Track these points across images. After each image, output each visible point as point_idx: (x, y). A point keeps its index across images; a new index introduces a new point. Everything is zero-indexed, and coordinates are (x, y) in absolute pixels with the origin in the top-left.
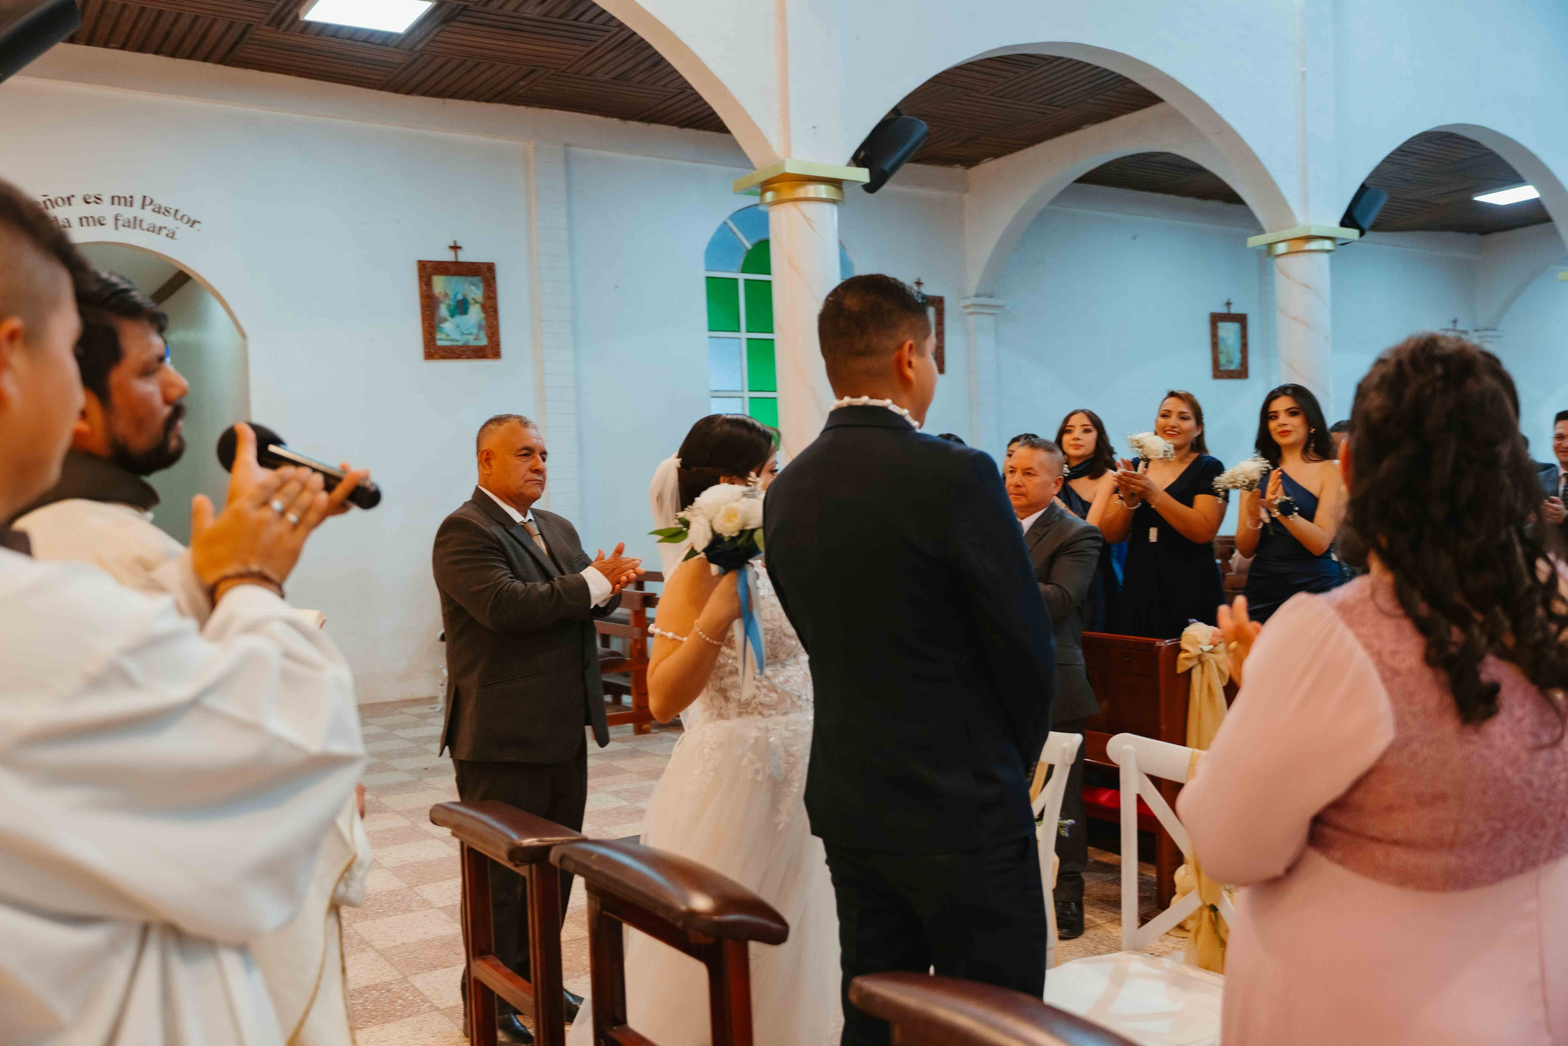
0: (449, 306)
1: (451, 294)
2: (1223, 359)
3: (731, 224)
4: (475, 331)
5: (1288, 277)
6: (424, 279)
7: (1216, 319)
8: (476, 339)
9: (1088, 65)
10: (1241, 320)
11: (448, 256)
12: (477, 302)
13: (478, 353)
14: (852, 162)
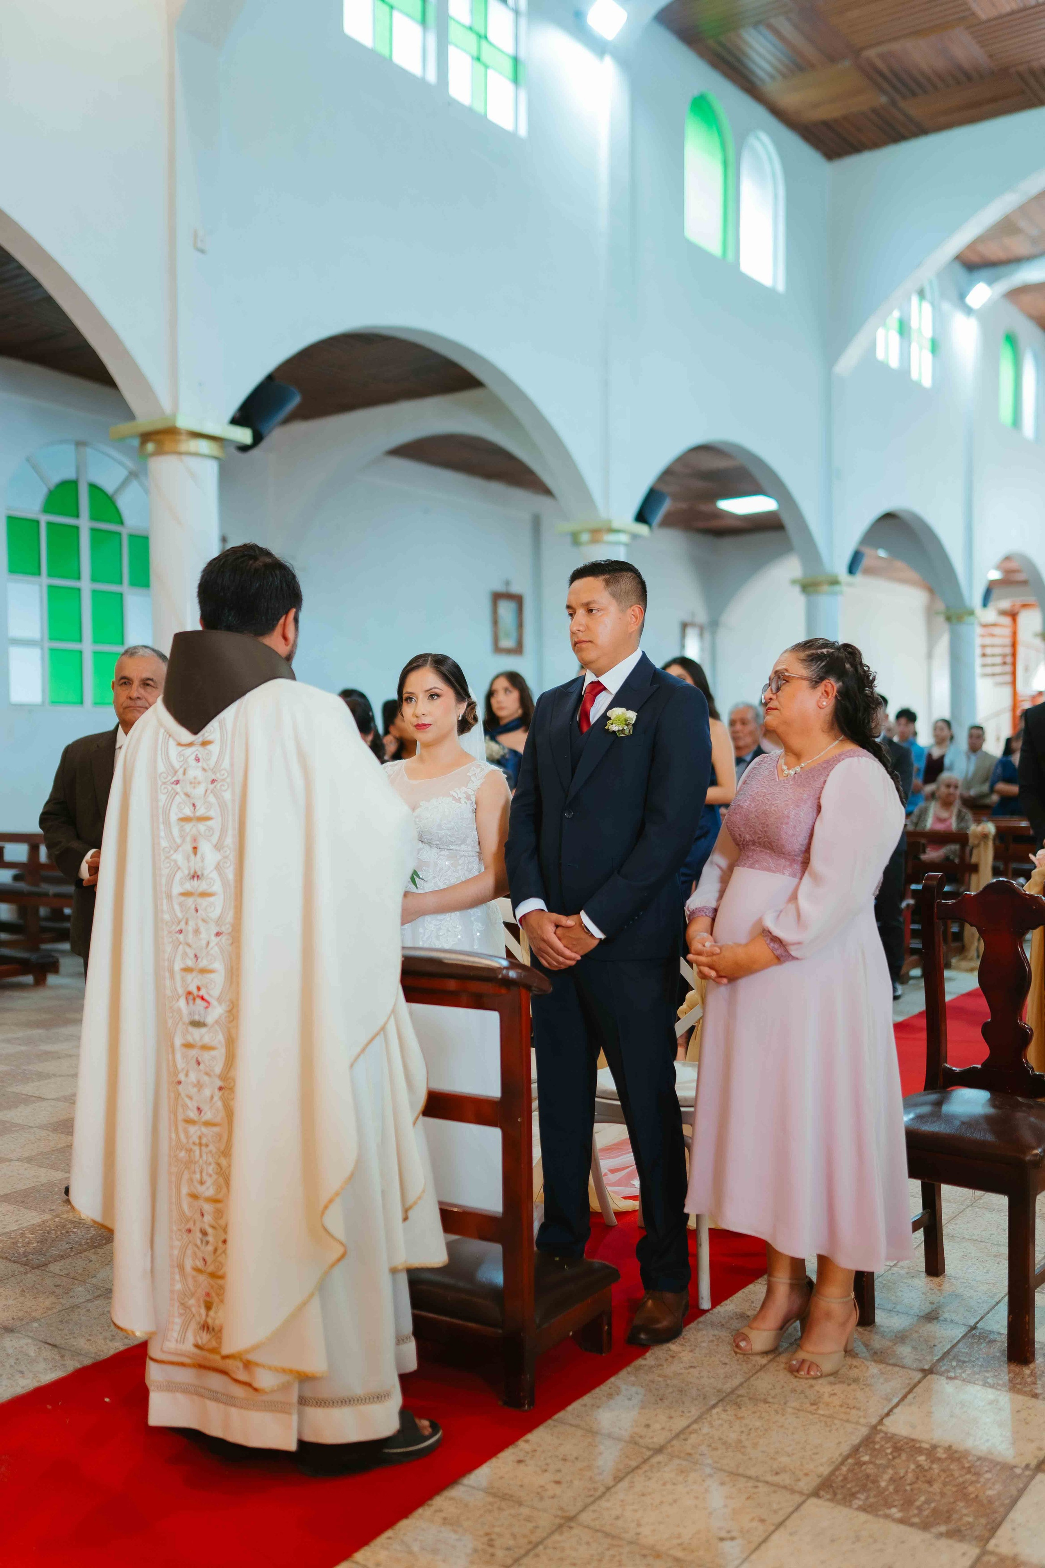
2: (502, 637)
7: (497, 597)
10: (518, 600)
14: (236, 421)
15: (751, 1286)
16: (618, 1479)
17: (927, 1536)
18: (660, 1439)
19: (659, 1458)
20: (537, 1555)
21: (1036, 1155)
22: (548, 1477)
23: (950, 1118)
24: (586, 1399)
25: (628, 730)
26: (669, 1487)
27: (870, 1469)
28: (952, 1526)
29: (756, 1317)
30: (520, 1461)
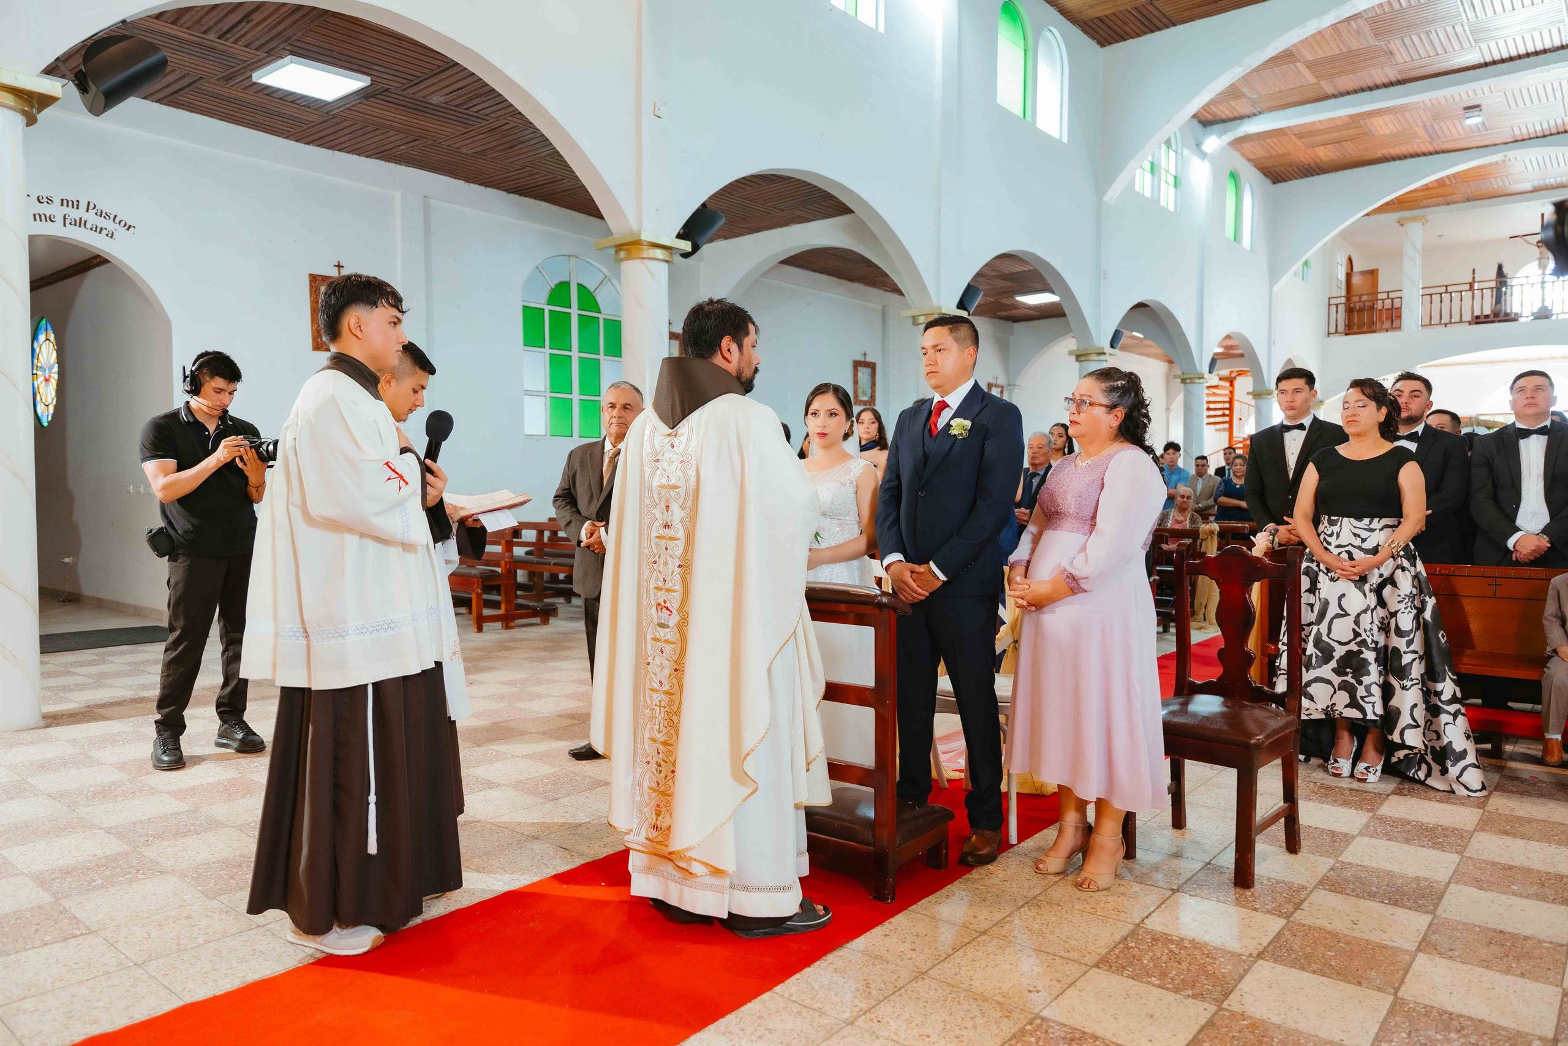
2: (860, 393)
3: (541, 268)
6: (314, 289)
7: (857, 365)
10: (872, 366)
14: (679, 236)
15: (1045, 830)
16: (955, 950)
17: (1178, 996)
18: (984, 925)
19: (984, 938)
20: (901, 995)
21: (1259, 740)
22: (907, 946)
23: (1195, 715)
24: (931, 898)
25: (965, 434)
26: (992, 956)
27: (1136, 952)
28: (1196, 991)
29: (1051, 849)
30: (886, 935)
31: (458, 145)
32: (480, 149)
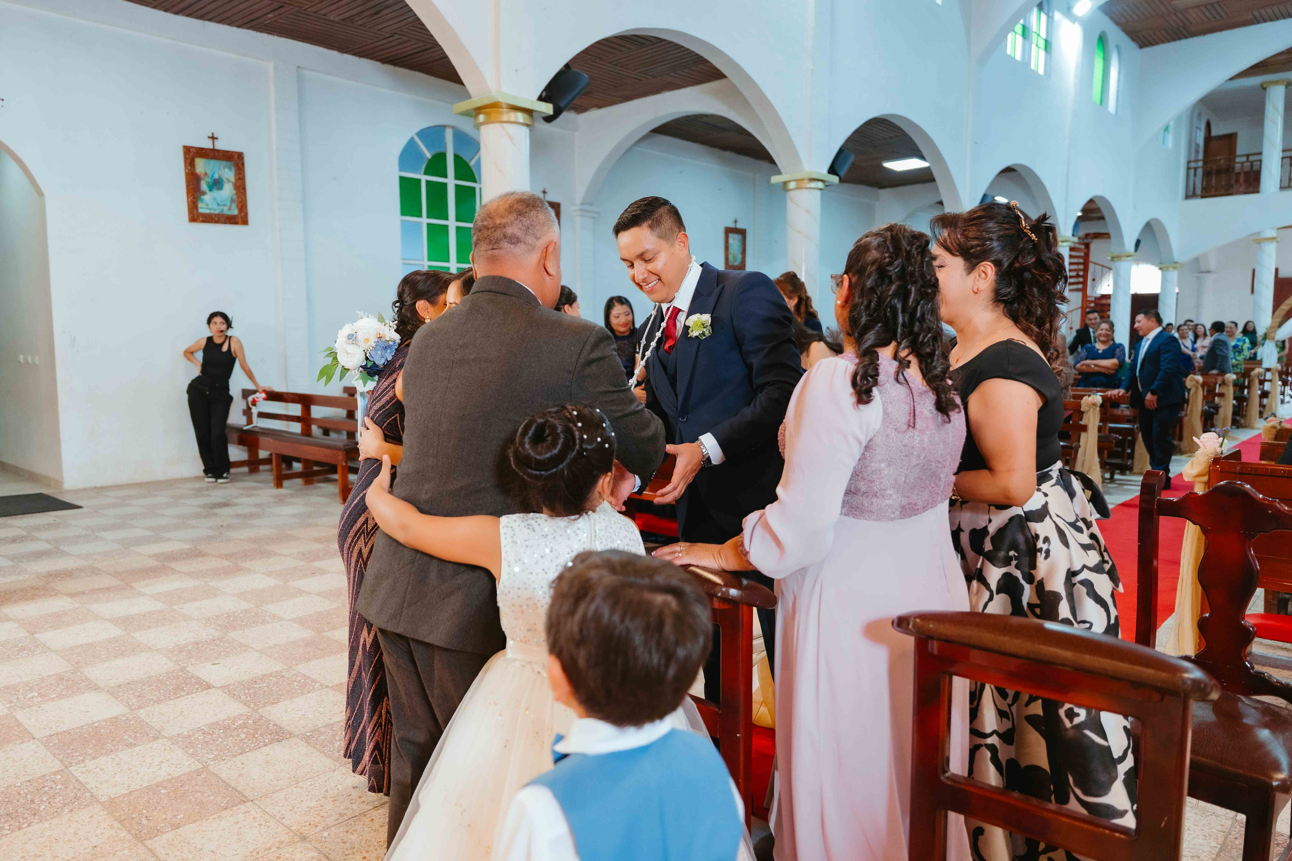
0: (208, 183)
1: (210, 173)
2: (731, 258)
3: (417, 139)
4: (228, 204)
5: (796, 204)
6: (189, 161)
7: (728, 231)
8: (230, 209)
9: (682, 47)
10: (742, 233)
11: (208, 144)
12: (229, 181)
13: (231, 220)
14: (540, 99)
31: (324, 11)
32: (346, 15)
